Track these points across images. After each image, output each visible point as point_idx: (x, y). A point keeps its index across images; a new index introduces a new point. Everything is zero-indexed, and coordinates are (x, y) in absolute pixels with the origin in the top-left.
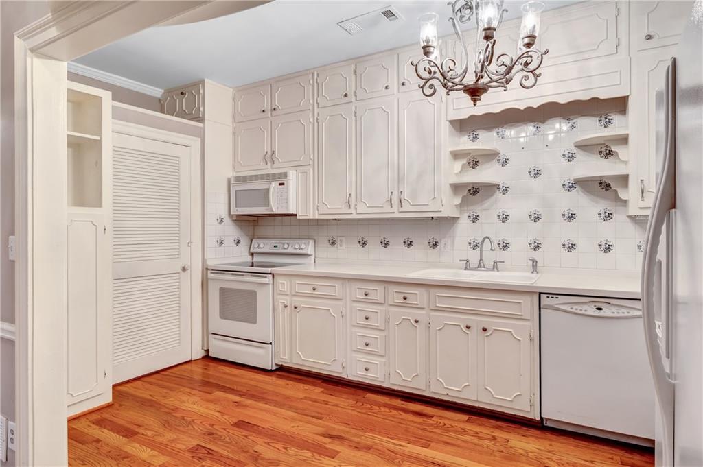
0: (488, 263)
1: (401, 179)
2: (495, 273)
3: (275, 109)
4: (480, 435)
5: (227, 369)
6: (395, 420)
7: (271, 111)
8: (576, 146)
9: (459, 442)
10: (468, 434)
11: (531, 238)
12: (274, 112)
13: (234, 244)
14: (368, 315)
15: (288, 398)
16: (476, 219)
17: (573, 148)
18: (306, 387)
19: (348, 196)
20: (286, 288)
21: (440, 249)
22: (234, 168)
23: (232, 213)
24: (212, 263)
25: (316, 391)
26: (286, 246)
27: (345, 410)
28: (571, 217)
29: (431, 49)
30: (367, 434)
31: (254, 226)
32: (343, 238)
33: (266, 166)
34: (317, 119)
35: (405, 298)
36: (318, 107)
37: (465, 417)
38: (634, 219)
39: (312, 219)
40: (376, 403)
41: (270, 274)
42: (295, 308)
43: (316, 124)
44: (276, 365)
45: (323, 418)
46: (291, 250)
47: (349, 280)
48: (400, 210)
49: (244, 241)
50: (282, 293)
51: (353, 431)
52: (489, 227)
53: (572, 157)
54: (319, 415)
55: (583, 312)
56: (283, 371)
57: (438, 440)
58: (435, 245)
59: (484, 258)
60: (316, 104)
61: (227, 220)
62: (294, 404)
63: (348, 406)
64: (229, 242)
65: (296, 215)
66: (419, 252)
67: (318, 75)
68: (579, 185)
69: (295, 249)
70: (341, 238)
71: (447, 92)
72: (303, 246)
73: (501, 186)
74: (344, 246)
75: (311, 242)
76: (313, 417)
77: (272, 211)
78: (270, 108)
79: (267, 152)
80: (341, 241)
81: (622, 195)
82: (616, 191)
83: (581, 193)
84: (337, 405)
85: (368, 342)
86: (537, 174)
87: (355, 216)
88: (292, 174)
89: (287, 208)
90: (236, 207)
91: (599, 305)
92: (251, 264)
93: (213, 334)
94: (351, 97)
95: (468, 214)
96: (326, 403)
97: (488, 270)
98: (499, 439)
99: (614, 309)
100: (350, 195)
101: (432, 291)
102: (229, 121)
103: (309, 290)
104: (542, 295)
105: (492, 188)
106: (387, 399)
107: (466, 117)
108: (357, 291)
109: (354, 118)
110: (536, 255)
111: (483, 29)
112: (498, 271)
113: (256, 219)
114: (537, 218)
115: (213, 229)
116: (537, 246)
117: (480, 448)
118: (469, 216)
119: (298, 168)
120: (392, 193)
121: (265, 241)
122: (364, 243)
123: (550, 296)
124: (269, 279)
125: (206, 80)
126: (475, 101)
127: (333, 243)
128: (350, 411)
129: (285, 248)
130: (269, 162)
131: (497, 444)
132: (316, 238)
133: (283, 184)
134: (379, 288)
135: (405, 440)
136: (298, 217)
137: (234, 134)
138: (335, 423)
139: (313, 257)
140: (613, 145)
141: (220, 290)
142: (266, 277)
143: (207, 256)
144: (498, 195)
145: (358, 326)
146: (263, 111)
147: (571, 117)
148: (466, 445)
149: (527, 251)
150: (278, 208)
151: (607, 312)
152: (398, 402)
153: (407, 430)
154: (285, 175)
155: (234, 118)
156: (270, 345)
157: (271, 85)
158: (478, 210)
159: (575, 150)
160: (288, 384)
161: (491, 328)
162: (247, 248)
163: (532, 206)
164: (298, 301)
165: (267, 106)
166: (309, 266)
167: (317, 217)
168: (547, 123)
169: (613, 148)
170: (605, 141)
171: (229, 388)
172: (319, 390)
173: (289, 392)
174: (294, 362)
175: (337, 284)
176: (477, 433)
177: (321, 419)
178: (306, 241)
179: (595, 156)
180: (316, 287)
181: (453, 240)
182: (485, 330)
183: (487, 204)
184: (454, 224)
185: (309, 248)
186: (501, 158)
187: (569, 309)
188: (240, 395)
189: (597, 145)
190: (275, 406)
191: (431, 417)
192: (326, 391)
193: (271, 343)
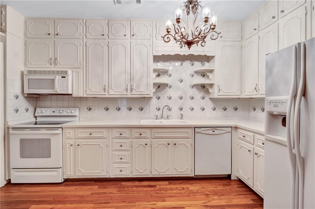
0: (165, 116)
1: (131, 79)
2: (167, 120)
3: (57, 34)
4: (178, 189)
5: (29, 189)
6: (143, 192)
7: (55, 35)
8: (194, 72)
9: (174, 195)
10: (174, 190)
11: (179, 106)
12: (56, 36)
13: (25, 111)
14: (122, 144)
15: (82, 197)
16: (159, 98)
17: (193, 72)
18: (88, 187)
19: (104, 86)
20: (72, 135)
21: (144, 111)
22: (26, 65)
23: (25, 92)
24: (11, 124)
25: (95, 188)
26: (61, 112)
27: (117, 194)
28: (192, 98)
29: (180, 20)
30: (136, 203)
31: (37, 100)
32: (96, 107)
33: (51, 66)
34: (86, 44)
35: (141, 134)
36: (86, 38)
37: (167, 182)
38: (211, 99)
39: (82, 97)
40: (128, 187)
41: (61, 128)
42: (78, 145)
43: (85, 47)
44: (64, 179)
45: (110, 202)
46: (65, 114)
47: (111, 128)
48: (131, 94)
49: (31, 109)
50: (70, 138)
51: (129, 204)
52: (164, 102)
53: (193, 76)
54: (107, 201)
55: (209, 133)
56: (68, 182)
57: (166, 196)
58: (142, 109)
59: (163, 114)
60: (85, 37)
61: (21, 97)
62: (88, 199)
63: (117, 191)
64: (22, 110)
65: (72, 95)
66: (135, 113)
67: (86, 21)
68: (195, 86)
69: (68, 113)
70: (95, 107)
71: (176, 42)
72: (73, 112)
73: (169, 85)
74: (96, 111)
75: (78, 109)
76: (104, 203)
77: (57, 92)
78: (53, 33)
79: (51, 58)
80: (95, 108)
81: (210, 90)
82: (208, 89)
83: (196, 90)
84: (112, 193)
85: (121, 158)
86: (182, 81)
87: (107, 96)
88: (70, 72)
89: (67, 90)
90: (28, 89)
91: (213, 130)
92: (35, 123)
93: (13, 169)
94: (106, 36)
95: (156, 96)
96: (105, 193)
97: (165, 119)
98: (185, 188)
99: (218, 131)
100: (105, 85)
101: (153, 130)
102: (22, 36)
103: (87, 135)
104: (195, 128)
105: (166, 85)
106: (131, 183)
107: (161, 55)
108: (116, 133)
109: (107, 47)
110: (182, 112)
111: (204, 17)
112: (169, 119)
113: (38, 96)
114: (182, 98)
115: (12, 103)
116: (181, 109)
117: (182, 194)
118: (156, 97)
119: (73, 69)
120: (127, 85)
121: (45, 109)
122: (107, 109)
123: (199, 128)
124: (59, 131)
125: (7, 6)
126: (189, 48)
127: (90, 109)
128: (120, 194)
129: (60, 113)
130: (52, 64)
131: (187, 191)
132: (80, 107)
133: (65, 77)
134: (127, 131)
135: (154, 201)
136: (73, 96)
137: (25, 44)
138: (118, 203)
139: (78, 117)
140: (208, 73)
141: (20, 141)
142: (58, 130)
143: (8, 119)
144: (168, 88)
145: (117, 150)
146: (49, 34)
147: (193, 61)
148: (177, 195)
149: (178, 111)
150: (61, 90)
151: (216, 132)
152: (137, 183)
153: (151, 196)
154: (66, 72)
155: (25, 35)
156: (61, 169)
157: (54, 20)
158: (160, 94)
159: (194, 73)
160: (76, 189)
161: (177, 143)
162: (33, 113)
163: (180, 94)
164: (79, 141)
165: (51, 31)
166: (76, 122)
167: (85, 96)
168: (185, 62)
169: (208, 74)
170: (206, 71)
171: (40, 201)
172: (96, 187)
173: (81, 193)
174: (77, 175)
175: (105, 131)
176: (177, 188)
177: (109, 203)
178: (74, 109)
179: (200, 76)
180: (91, 133)
181: (150, 107)
182: (175, 144)
183: (163, 92)
184: (150, 100)
185: (76, 112)
186: (169, 74)
187: (205, 133)
188: (50, 204)
189: (200, 72)
190: (78, 204)
191: (155, 186)
192: (100, 187)
193: (61, 168)
